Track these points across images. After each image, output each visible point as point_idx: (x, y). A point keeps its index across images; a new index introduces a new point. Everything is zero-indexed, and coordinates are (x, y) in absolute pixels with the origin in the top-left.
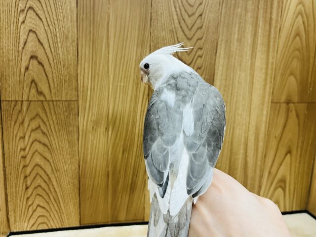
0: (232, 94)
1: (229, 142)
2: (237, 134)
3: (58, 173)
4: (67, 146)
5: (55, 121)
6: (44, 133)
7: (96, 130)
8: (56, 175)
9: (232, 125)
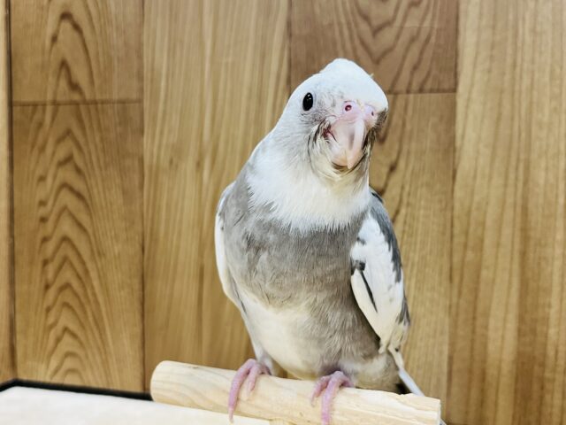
0: (514, 66)
1: (515, 204)
2: (542, 181)
3: (103, 259)
4: (120, 201)
5: (100, 146)
6: (78, 171)
7: (177, 166)
8: (99, 266)
9: (522, 157)
